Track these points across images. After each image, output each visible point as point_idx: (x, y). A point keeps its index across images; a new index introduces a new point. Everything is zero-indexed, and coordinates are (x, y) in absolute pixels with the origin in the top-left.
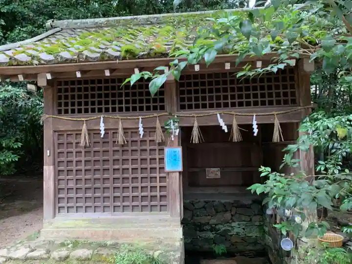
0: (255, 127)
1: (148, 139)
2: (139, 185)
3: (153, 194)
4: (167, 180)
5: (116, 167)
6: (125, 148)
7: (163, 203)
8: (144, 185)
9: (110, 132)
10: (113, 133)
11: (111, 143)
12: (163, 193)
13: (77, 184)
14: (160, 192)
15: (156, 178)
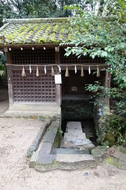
0: (89, 70)
1: (48, 75)
2: (45, 92)
3: (50, 96)
4: (56, 91)
5: (36, 85)
6: (39, 78)
7: (54, 99)
8: (47, 92)
9: (34, 72)
10: (35, 72)
11: (34, 76)
12: (54, 96)
13: (21, 91)
14: (53, 95)
15: (51, 90)
